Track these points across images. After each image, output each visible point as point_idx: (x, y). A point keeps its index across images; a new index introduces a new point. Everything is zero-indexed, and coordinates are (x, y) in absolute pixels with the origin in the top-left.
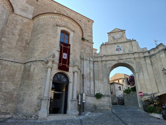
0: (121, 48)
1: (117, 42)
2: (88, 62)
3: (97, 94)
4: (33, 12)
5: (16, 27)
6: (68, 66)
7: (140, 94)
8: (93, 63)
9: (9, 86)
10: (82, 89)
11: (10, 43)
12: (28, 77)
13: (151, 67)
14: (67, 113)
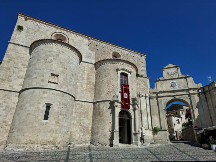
0: (176, 83)
1: (172, 78)
2: (144, 98)
3: (155, 128)
4: (94, 57)
5: (84, 73)
6: (129, 105)
7: (195, 128)
8: (149, 99)
9: (85, 121)
10: (141, 124)
11: (82, 87)
12: (99, 114)
13: (206, 103)
14: (131, 143)
